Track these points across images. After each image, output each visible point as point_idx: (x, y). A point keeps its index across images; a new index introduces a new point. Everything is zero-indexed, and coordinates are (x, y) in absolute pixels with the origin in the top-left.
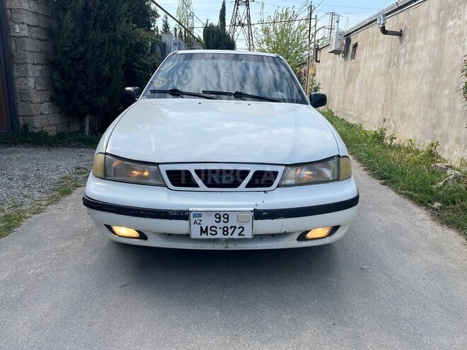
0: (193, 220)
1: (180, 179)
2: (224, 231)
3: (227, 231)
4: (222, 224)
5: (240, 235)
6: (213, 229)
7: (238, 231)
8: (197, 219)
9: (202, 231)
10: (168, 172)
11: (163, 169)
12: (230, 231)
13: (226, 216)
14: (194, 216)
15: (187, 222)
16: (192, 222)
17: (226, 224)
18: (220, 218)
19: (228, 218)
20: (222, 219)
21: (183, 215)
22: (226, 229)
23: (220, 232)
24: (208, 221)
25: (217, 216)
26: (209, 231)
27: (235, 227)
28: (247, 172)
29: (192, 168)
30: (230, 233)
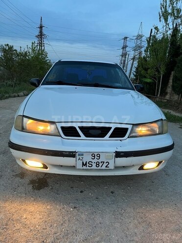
0: (78, 157)
1: (70, 132)
2: (97, 164)
3: (98, 164)
4: (96, 160)
5: (106, 167)
6: (90, 163)
7: (105, 164)
8: (81, 157)
9: (83, 165)
10: (62, 128)
11: (59, 125)
12: (101, 164)
13: (98, 155)
14: (79, 155)
15: (75, 159)
16: (78, 159)
17: (98, 161)
18: (94, 156)
19: (99, 157)
20: (96, 157)
21: (72, 154)
22: (98, 163)
23: (94, 165)
24: (87, 158)
25: (93, 156)
26: (88, 165)
27: (104, 162)
28: (110, 128)
29: (76, 125)
30: (100, 166)
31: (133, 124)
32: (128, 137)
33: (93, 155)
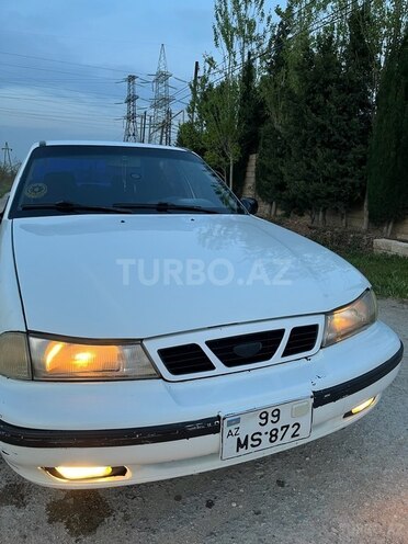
0: (226, 429)
1: (184, 360)
2: (272, 436)
3: (276, 436)
4: (269, 427)
5: (293, 436)
6: (255, 437)
7: (291, 431)
8: (232, 428)
9: (240, 445)
10: (162, 353)
11: (153, 348)
12: (280, 434)
13: (276, 413)
14: (230, 424)
15: (218, 435)
16: (225, 434)
17: (275, 426)
18: (266, 418)
19: (278, 416)
20: (270, 418)
21: (210, 426)
22: (274, 433)
23: (265, 439)
24: (249, 427)
25: (264, 417)
26: (250, 442)
27: (288, 427)
28: (281, 332)
29: (200, 340)
30: (279, 437)
31: (326, 314)
32: (321, 348)
33: (264, 415)
